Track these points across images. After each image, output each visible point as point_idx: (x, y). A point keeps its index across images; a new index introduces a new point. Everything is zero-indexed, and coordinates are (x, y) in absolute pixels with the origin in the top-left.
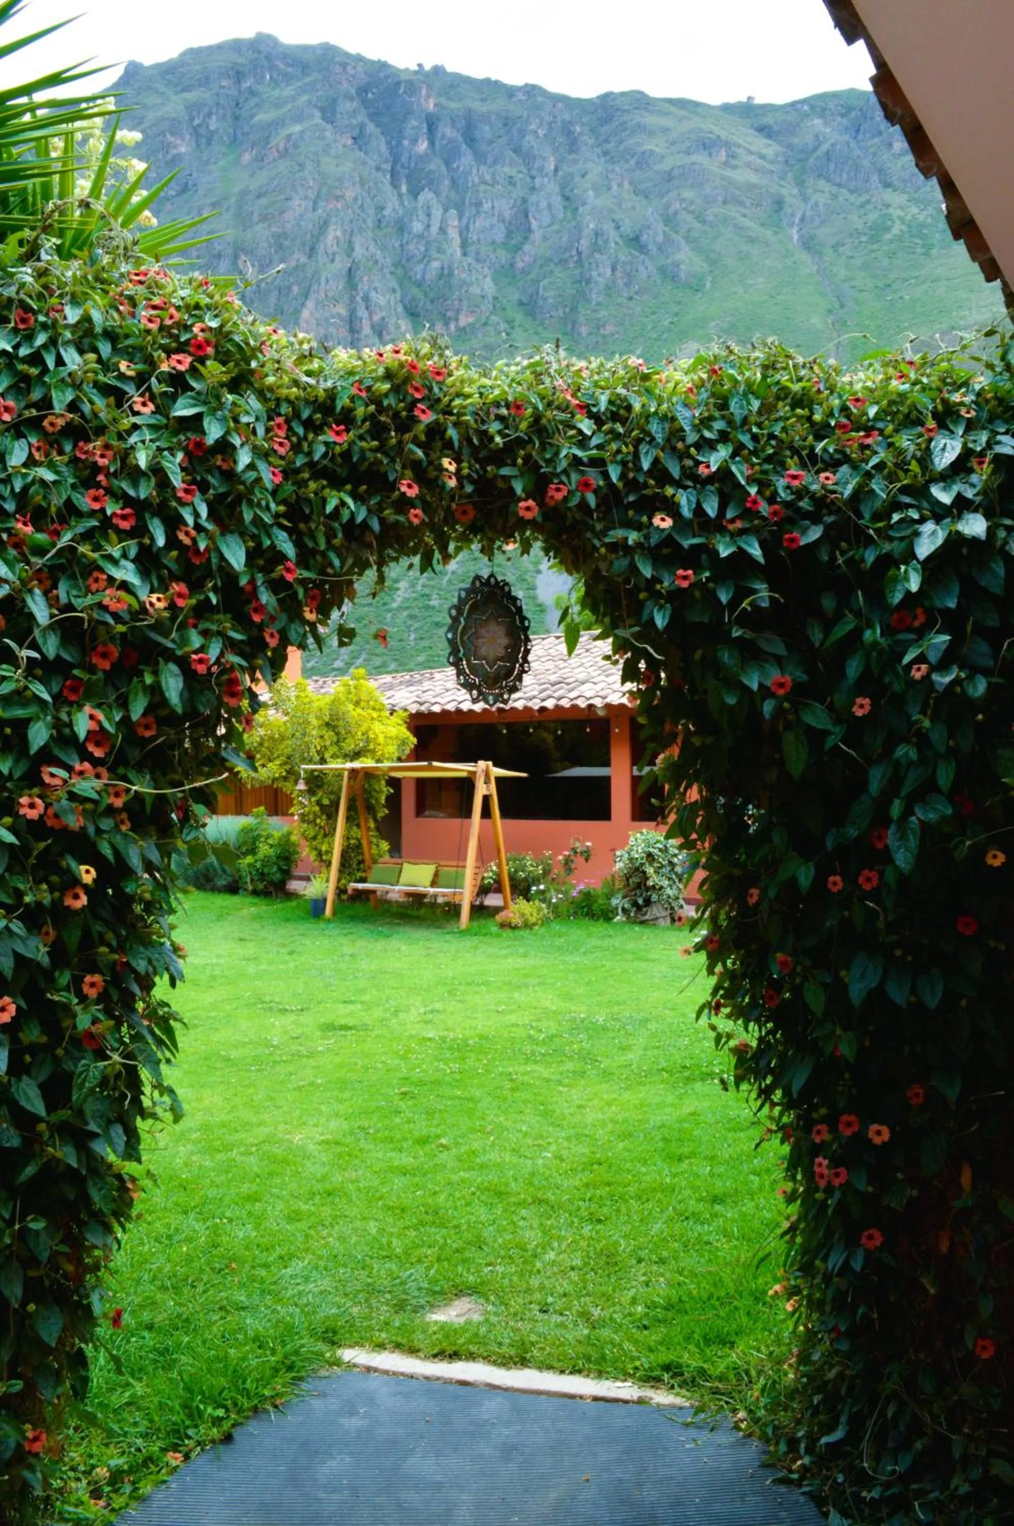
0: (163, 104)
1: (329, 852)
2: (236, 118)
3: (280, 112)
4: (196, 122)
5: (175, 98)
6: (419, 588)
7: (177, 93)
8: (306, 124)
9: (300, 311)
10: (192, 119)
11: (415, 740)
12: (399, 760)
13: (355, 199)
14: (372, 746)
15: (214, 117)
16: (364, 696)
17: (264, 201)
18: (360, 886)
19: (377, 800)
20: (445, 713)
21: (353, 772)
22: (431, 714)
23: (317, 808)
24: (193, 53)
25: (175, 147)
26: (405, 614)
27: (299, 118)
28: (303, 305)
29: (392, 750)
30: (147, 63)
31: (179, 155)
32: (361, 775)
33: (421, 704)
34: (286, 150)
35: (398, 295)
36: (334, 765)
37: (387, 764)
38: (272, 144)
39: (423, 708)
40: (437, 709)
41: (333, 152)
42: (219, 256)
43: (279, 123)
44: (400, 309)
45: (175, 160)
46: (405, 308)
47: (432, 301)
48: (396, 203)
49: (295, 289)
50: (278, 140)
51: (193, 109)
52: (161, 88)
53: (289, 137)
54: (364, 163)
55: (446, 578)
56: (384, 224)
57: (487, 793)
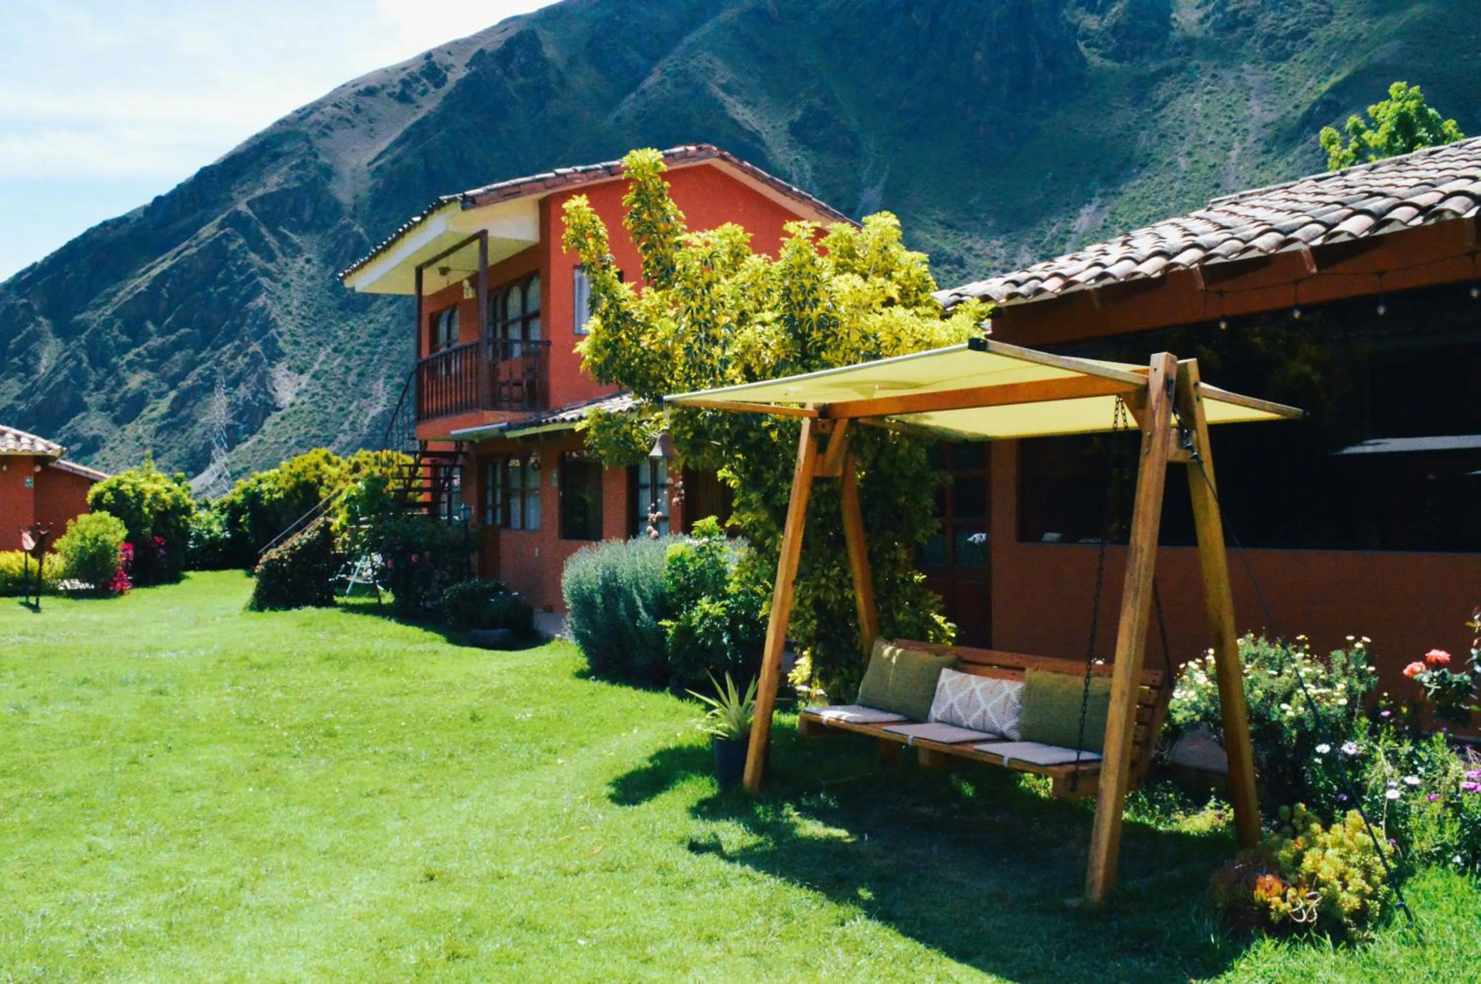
57: (1181, 456)
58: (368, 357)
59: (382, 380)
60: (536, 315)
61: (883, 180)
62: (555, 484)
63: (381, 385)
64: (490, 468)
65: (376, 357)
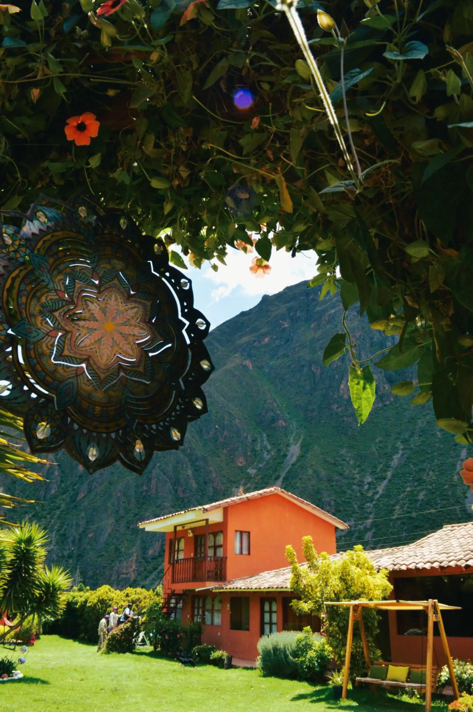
0: (277, 310)
1: (344, 656)
2: (308, 310)
3: (325, 306)
4: (291, 314)
5: (283, 306)
6: (405, 509)
7: (283, 304)
8: (337, 309)
9: (340, 386)
10: (290, 314)
11: (392, 587)
12: (384, 598)
13: (360, 336)
14: (366, 591)
15: (298, 312)
16: (362, 561)
17: (321, 342)
18: (363, 679)
19: (372, 624)
20: (409, 570)
21: (356, 607)
22: (401, 571)
23: (337, 629)
24: (288, 289)
25: (284, 325)
26: (399, 522)
27: (334, 307)
28: (341, 383)
29: (378, 593)
30: (270, 295)
31: (286, 327)
32: (360, 608)
33: (395, 565)
34: (329, 320)
35: (383, 374)
36: (345, 603)
37: (375, 602)
38: (323, 318)
39: (396, 568)
40: (404, 568)
41: (349, 318)
42: (303, 366)
43: (325, 311)
44: (385, 380)
45: (284, 329)
46: (387, 379)
47: (399, 375)
48: (378, 335)
49: (337, 377)
50: (326, 317)
51: (289, 310)
52: (276, 303)
53: (330, 315)
54: (363, 321)
55: (419, 503)
56: (373, 345)
57: (436, 620)
58: (49, 520)
59: (55, 532)
60: (220, 546)
61: (300, 441)
62: (228, 609)
63: (54, 535)
64: (197, 600)
65: (53, 521)
